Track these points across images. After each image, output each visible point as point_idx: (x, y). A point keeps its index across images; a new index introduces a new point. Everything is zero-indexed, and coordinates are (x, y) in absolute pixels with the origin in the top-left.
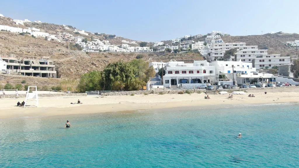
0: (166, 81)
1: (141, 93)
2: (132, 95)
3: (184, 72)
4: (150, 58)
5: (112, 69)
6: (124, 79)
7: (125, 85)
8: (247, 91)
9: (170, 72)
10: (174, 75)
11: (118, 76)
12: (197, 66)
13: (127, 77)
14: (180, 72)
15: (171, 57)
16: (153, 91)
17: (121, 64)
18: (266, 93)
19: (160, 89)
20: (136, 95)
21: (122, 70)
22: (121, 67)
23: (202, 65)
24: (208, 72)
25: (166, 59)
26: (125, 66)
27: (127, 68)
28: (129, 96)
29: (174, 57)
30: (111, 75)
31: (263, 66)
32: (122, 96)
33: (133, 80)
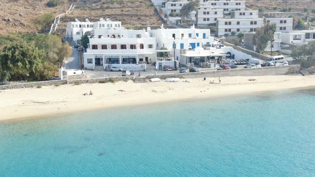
0: (88, 59)
1: (51, 84)
2: (39, 87)
3: (114, 47)
4: (71, 6)
5: (10, 53)
6: (28, 66)
7: (29, 74)
8: (184, 77)
9: (95, 47)
10: (99, 52)
11: (20, 64)
12: (132, 38)
13: (31, 63)
14: (108, 47)
15: (105, 6)
16: (67, 81)
17: (22, 47)
18: (205, 79)
19: (77, 75)
20: (44, 87)
21: (24, 54)
22: (23, 52)
23: (138, 36)
24: (146, 46)
25: (97, 9)
26: (28, 50)
27: (30, 52)
28: (35, 89)
29: (111, 6)
30: (9, 62)
31: (230, 30)
32: (26, 89)
33: (40, 65)
